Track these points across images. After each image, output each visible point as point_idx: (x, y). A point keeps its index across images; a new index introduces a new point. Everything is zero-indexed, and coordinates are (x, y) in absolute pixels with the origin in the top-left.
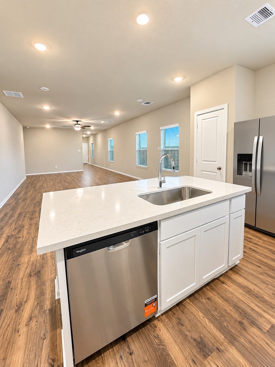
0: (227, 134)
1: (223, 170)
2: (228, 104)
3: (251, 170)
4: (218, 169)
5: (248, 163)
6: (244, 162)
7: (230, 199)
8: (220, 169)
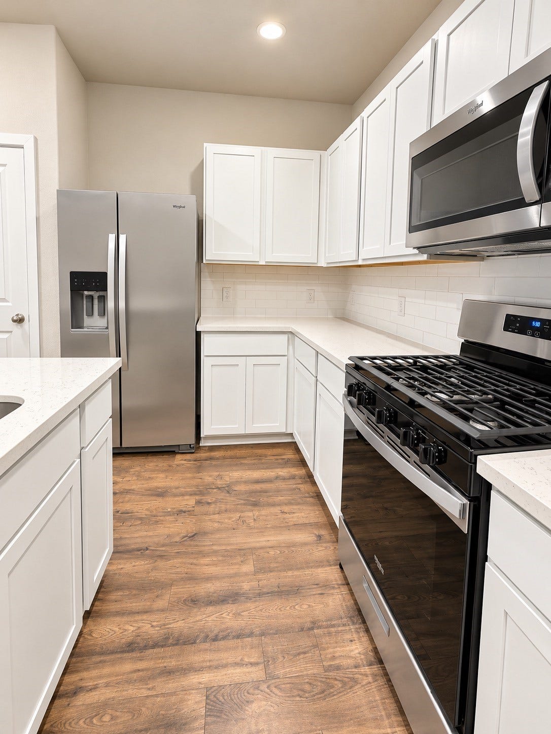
0: (38, 219)
1: (32, 325)
2: (36, 139)
3: (103, 313)
4: (14, 321)
5: (96, 294)
6: (86, 293)
7: (82, 407)
8: (20, 321)
